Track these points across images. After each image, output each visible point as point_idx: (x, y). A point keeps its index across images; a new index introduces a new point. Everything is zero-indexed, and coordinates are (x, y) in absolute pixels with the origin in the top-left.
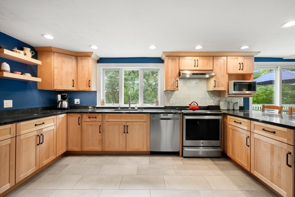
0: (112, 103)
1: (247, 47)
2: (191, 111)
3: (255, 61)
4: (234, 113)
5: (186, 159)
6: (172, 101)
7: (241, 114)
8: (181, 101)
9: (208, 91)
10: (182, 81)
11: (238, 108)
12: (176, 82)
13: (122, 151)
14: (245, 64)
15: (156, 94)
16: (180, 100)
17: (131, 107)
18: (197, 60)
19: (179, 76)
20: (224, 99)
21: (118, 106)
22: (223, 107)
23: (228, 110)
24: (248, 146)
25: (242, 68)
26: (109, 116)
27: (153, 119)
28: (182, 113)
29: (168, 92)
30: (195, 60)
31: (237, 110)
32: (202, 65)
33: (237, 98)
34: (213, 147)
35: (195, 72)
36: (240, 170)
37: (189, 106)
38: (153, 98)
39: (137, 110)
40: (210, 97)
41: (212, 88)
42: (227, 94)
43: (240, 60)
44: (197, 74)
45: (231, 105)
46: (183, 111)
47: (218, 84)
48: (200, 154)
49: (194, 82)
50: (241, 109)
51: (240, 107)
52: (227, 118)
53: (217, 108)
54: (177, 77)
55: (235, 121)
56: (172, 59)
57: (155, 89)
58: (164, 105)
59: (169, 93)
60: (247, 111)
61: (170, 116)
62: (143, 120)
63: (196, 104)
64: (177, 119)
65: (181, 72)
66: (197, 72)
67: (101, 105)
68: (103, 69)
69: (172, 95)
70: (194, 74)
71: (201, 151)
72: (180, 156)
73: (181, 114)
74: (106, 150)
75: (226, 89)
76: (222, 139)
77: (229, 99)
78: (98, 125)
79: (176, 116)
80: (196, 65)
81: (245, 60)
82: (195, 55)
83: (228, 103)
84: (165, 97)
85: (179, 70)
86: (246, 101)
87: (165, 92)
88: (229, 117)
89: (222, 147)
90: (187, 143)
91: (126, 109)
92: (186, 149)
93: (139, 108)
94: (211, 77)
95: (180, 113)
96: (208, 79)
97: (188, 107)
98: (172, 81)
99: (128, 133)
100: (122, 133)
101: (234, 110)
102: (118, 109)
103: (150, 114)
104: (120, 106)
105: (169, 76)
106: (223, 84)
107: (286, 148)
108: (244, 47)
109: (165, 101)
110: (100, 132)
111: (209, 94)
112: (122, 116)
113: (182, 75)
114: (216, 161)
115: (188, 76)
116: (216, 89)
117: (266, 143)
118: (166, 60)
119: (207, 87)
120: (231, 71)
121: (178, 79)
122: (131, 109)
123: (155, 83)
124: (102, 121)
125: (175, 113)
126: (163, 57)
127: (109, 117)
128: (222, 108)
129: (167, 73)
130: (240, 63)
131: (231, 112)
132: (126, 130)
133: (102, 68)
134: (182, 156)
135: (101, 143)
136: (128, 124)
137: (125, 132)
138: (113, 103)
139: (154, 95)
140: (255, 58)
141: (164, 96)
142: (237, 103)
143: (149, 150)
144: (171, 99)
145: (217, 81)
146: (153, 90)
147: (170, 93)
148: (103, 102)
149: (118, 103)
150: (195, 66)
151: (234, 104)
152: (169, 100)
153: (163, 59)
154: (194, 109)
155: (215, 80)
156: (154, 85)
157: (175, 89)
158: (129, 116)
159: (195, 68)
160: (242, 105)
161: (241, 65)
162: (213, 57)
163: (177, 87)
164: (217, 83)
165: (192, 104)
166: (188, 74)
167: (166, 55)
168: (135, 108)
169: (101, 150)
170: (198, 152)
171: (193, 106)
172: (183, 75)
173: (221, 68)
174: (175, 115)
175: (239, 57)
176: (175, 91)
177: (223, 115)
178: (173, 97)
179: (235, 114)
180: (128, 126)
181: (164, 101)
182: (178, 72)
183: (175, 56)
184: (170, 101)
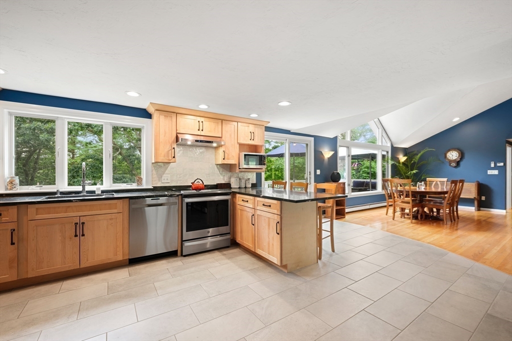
0: (38, 184)
1: (256, 116)
2: (194, 192)
3: (265, 131)
4: (246, 191)
5: (187, 257)
6: (166, 179)
7: (254, 192)
8: (179, 178)
9: (217, 165)
10: (181, 149)
11: (250, 186)
12: (171, 150)
13: (70, 269)
14: (256, 134)
15: (131, 167)
16: (178, 176)
17: (86, 191)
18: (202, 122)
19: (177, 142)
20: (235, 175)
21: (55, 190)
22: (234, 185)
23: (239, 188)
24: (253, 225)
25: (252, 138)
26: (37, 209)
27: (133, 206)
28: (182, 194)
29: (159, 164)
30: (199, 122)
31: (249, 188)
32: (210, 129)
33: (250, 174)
34: (221, 235)
35: (199, 138)
36: (247, 254)
37: (191, 184)
38: (125, 174)
39: (101, 195)
40: (220, 172)
41: (220, 161)
42: (238, 168)
43: (251, 128)
44: (201, 141)
45: (243, 181)
46: (182, 192)
47: (228, 155)
48: (208, 246)
49: (199, 151)
50: (254, 186)
51: (252, 184)
52: (236, 198)
53: (228, 186)
54: (173, 142)
55: (243, 200)
56: (165, 116)
57: (129, 156)
58: (152, 184)
59: (160, 166)
60: (260, 188)
61: (162, 200)
62: (115, 211)
63: (201, 182)
64: (174, 203)
65: (180, 136)
66: (202, 138)
67: (7, 189)
68: (9, 112)
69: (167, 168)
70: (197, 141)
71: (209, 242)
72: (179, 256)
73: (180, 197)
74: (30, 276)
75: (237, 163)
76: (232, 223)
77: (241, 175)
78: (7, 229)
79: (172, 200)
80: (201, 129)
81: (256, 129)
82: (198, 115)
83: (240, 179)
84: (154, 172)
85: (177, 133)
86: (259, 176)
87: (155, 165)
88: (238, 195)
89: (232, 233)
90: (188, 235)
91: (74, 195)
92: (187, 244)
93: (103, 192)
94: (219, 146)
95: (178, 196)
96: (216, 148)
97: (190, 186)
98: (165, 149)
99: (83, 235)
100: (71, 238)
101: (246, 188)
102: (56, 196)
103: (128, 199)
104: (61, 190)
105: (160, 141)
106: (233, 156)
107: (276, 218)
108: (254, 116)
109: (155, 179)
110: (12, 244)
111: (217, 168)
112: (69, 207)
113: (180, 140)
114: (224, 251)
115: (189, 143)
116: (226, 162)
117: (265, 218)
118: (156, 116)
119: (216, 159)
120: (242, 141)
121: (175, 146)
122: (87, 193)
123: (127, 144)
124: (18, 220)
125: (171, 196)
126: (151, 110)
127: (37, 212)
128: (232, 186)
129: (157, 136)
130: (251, 132)
131: (243, 191)
132: (79, 230)
133: (6, 111)
134: (182, 255)
135: (16, 265)
136: (83, 220)
137: (78, 234)
138: (40, 184)
139: (126, 167)
140: (265, 127)
141: (152, 171)
142: (249, 179)
143: (127, 257)
144: (164, 175)
145: (226, 152)
146: (124, 159)
147: (163, 165)
148: (11, 182)
149: (55, 184)
150: (199, 130)
151: (246, 180)
152: (160, 177)
153: (150, 112)
154: (197, 189)
155: (224, 150)
156: (127, 149)
157: (170, 160)
158: (86, 206)
159: (199, 133)
160: (255, 182)
161: (252, 134)
162: (222, 120)
163: (174, 157)
164: (226, 155)
165: (196, 182)
166: (190, 139)
167: (156, 108)
168: (96, 193)
169: (16, 279)
170: (206, 244)
171: (196, 185)
172: (182, 141)
173: (231, 135)
174: (171, 198)
175: (250, 125)
176: (170, 163)
177: (233, 194)
178: (167, 172)
179: (247, 193)
180: (83, 223)
181: (152, 178)
182: (176, 135)
183: (169, 112)
184: (163, 178)
